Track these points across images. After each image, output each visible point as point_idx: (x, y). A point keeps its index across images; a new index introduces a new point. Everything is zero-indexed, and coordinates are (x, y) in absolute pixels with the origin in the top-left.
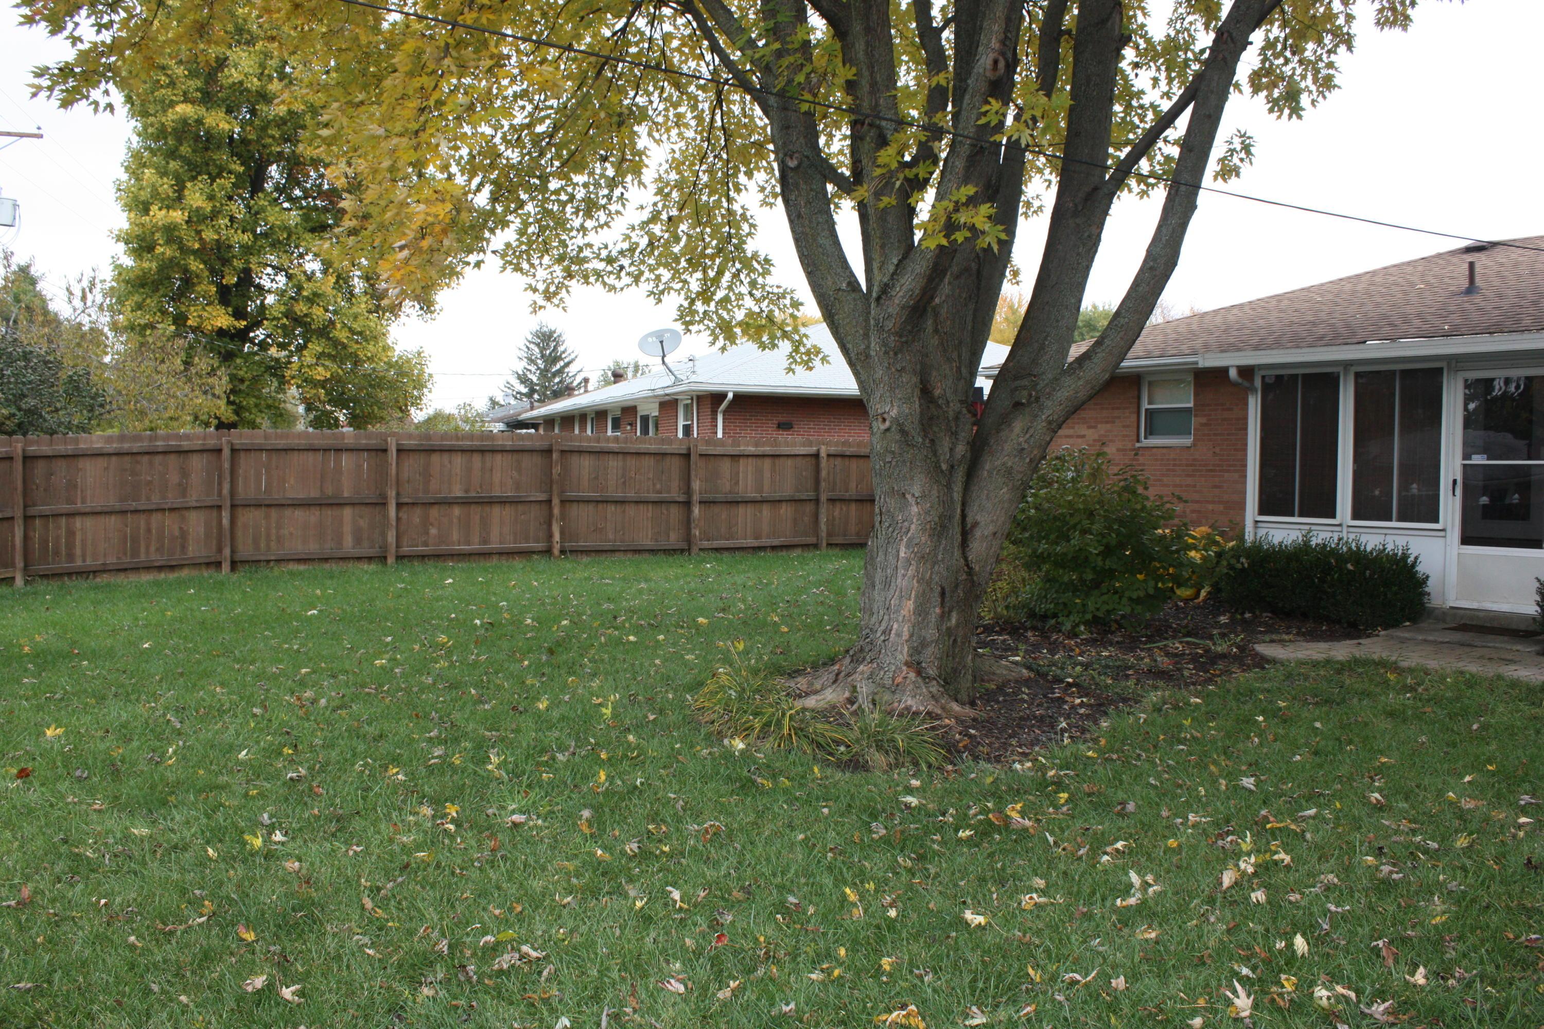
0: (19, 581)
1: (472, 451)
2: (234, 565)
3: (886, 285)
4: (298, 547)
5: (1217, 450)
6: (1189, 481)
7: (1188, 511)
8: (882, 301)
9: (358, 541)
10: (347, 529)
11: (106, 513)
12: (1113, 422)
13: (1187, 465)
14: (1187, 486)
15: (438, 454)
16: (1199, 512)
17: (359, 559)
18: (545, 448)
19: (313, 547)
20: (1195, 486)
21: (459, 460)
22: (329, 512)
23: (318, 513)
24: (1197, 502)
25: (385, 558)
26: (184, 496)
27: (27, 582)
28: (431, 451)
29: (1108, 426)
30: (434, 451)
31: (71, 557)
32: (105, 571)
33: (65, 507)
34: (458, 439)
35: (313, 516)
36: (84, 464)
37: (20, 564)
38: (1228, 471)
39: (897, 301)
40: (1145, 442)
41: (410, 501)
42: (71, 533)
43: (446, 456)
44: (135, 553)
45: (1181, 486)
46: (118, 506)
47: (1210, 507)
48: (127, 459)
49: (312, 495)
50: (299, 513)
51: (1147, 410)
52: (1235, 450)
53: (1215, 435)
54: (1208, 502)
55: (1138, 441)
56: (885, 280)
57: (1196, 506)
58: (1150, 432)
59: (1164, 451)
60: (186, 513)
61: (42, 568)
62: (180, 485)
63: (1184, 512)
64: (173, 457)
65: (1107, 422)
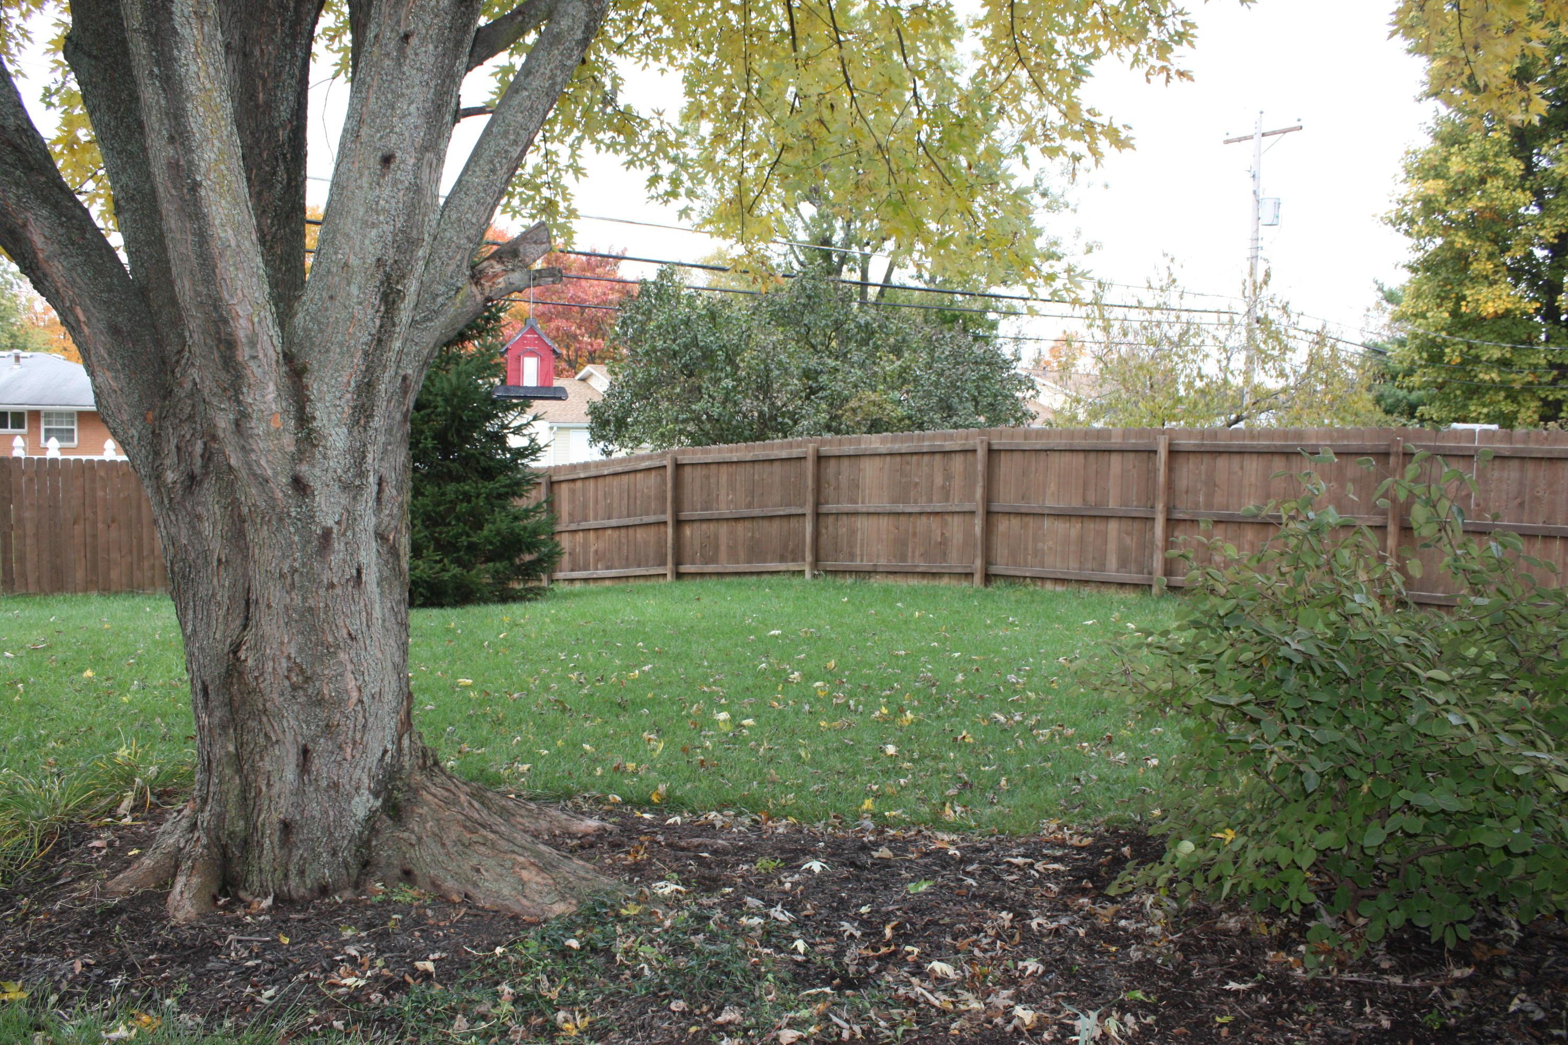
0: (808, 575)
1: (1272, 453)
2: (988, 578)
4: (1055, 565)
9: (1123, 564)
10: (1112, 546)
11: (878, 514)
15: (1225, 457)
17: (1122, 585)
18: (1382, 449)
19: (1072, 568)
21: (1254, 465)
22: (1091, 525)
23: (1079, 526)
25: (1150, 586)
26: (947, 500)
27: (814, 576)
28: (1216, 453)
30: (1220, 453)
31: (852, 557)
32: (876, 572)
33: (847, 507)
34: (1253, 437)
35: (1075, 528)
36: (867, 464)
37: (809, 558)
41: (1186, 517)
42: (853, 532)
43: (1236, 460)
44: (903, 558)
46: (889, 507)
48: (898, 459)
49: (1074, 505)
50: (1060, 526)
60: (949, 518)
61: (830, 564)
62: (943, 487)
64: (938, 457)
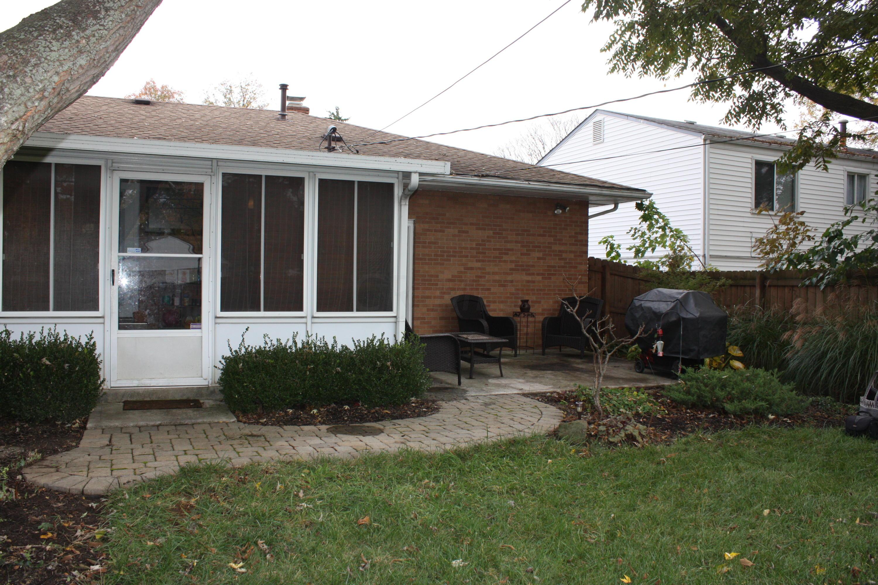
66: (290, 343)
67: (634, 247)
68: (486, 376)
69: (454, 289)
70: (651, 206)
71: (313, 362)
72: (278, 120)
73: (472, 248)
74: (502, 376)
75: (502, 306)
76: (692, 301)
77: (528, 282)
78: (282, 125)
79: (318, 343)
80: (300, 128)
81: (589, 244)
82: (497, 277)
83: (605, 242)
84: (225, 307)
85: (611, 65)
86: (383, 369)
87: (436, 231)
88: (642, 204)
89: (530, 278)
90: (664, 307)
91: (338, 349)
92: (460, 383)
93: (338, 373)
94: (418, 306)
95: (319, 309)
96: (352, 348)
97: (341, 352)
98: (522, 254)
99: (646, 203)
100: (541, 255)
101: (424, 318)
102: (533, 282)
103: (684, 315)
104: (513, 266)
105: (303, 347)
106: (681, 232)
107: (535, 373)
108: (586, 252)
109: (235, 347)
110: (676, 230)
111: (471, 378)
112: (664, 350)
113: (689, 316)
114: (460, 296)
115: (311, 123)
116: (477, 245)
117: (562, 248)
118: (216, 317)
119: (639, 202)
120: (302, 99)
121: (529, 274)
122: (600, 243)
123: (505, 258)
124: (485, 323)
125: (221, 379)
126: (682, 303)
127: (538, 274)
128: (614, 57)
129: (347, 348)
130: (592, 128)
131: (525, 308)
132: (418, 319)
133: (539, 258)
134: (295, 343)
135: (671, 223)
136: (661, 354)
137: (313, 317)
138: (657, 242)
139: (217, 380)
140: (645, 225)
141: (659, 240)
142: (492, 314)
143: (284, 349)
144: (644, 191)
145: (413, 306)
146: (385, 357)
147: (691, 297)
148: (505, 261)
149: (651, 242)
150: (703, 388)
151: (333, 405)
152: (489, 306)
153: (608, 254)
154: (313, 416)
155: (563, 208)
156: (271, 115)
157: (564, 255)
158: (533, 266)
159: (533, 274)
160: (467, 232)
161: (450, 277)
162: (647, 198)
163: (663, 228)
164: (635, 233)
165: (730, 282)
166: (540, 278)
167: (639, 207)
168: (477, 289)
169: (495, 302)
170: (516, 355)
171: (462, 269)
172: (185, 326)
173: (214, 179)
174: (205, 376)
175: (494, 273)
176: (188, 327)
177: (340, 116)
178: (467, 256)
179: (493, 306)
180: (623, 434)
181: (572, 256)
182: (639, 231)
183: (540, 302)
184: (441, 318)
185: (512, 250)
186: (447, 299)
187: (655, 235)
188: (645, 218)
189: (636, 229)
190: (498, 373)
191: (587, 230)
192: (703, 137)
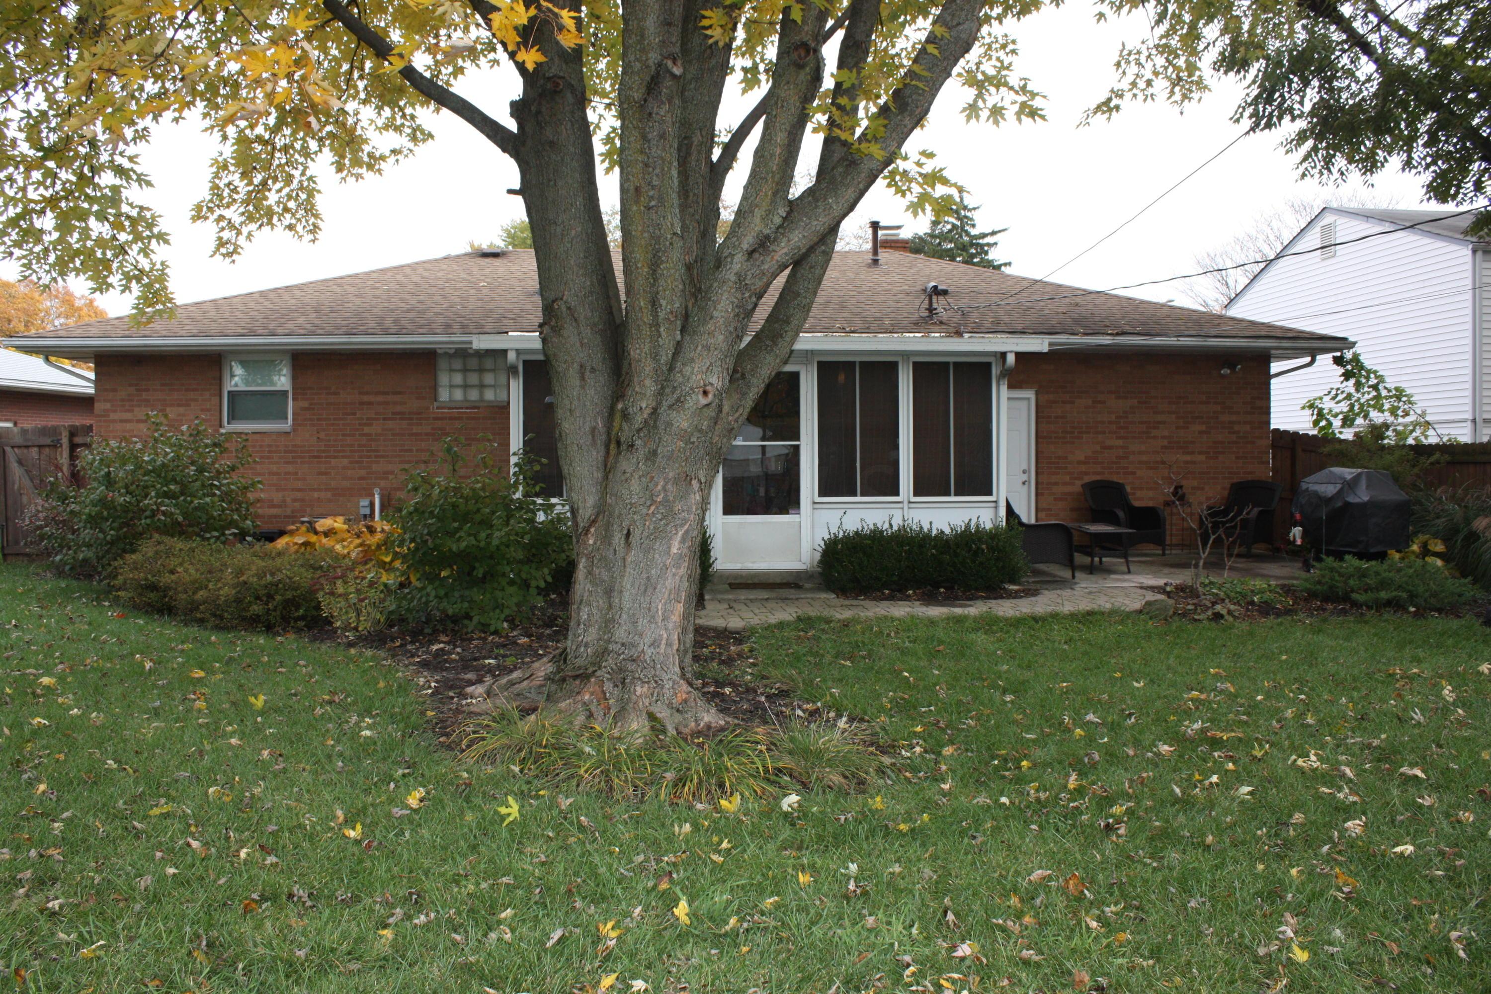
3: (767, 237)
5: (322, 435)
6: (290, 468)
7: (288, 499)
8: (756, 255)
12: (189, 405)
13: (286, 452)
14: (286, 473)
16: (302, 500)
20: (296, 474)
24: (300, 490)
29: (182, 410)
38: (335, 457)
39: (777, 257)
40: (228, 428)
45: (278, 474)
47: (316, 495)
51: (229, 392)
52: (344, 435)
53: (319, 419)
54: (314, 490)
55: (221, 426)
56: (767, 231)
57: (299, 495)
58: (232, 417)
59: (257, 437)
63: (284, 501)
65: (179, 405)
66: (886, 526)
67: (1341, 413)
68: (1107, 571)
69: (1086, 474)
70: (1356, 359)
71: (909, 544)
72: (869, 266)
73: (1110, 423)
74: (1129, 572)
75: (1151, 494)
76: (1363, 483)
77: (1187, 462)
78: (875, 275)
79: (914, 527)
80: (897, 278)
81: (1272, 410)
82: (1144, 458)
83: (1312, 406)
84: (823, 492)
85: (1301, 169)
86: (977, 552)
87: (1064, 402)
88: (1342, 357)
89: (1188, 458)
90: (1330, 490)
91: (934, 532)
92: (1074, 577)
93: (933, 554)
94: (1042, 494)
95: (916, 494)
96: (947, 531)
97: (936, 536)
98: (1177, 428)
99: (1348, 355)
100: (1203, 428)
101: (1050, 510)
102: (1194, 463)
103: (1351, 499)
104: (1165, 443)
105: (899, 530)
106: (1403, 390)
107: (1172, 570)
108: (1269, 423)
109: (834, 530)
110: (1397, 389)
111: (1091, 573)
112: (1302, 538)
113: (1357, 500)
114: (1094, 482)
115: (910, 268)
116: (1117, 417)
117: (1234, 418)
118: (814, 503)
119: (1338, 354)
120: (899, 227)
121: (1188, 453)
122: (1303, 408)
123: (1154, 433)
124: (1121, 514)
125: (821, 562)
126: (1351, 485)
127: (1200, 453)
128: (1305, 159)
129: (942, 532)
130: (1319, 235)
131: (1179, 494)
132: (1043, 510)
133: (1201, 432)
134: (891, 526)
135: (1387, 380)
136: (1299, 542)
137: (910, 502)
138: (1369, 406)
139: (815, 563)
140: (1350, 385)
141: (1372, 403)
142: (1137, 504)
143: (882, 532)
144: (1344, 339)
145: (1037, 494)
146: (980, 540)
147: (1364, 477)
148: (1155, 437)
149: (1362, 406)
150: (1337, 578)
151: (929, 587)
152: (1134, 494)
153: (1316, 423)
154: (909, 596)
155: (1232, 367)
156: (860, 260)
157: (1236, 428)
158: (1192, 442)
159: (1192, 453)
160: (1104, 402)
161: (1082, 458)
162: (1349, 348)
163: (1375, 387)
164: (1337, 395)
165: (1447, 457)
166: (1202, 458)
167: (1338, 361)
168: (1118, 473)
169: (1141, 489)
170: (1164, 554)
171: (1098, 448)
172: (783, 511)
173: (809, 368)
174: (804, 560)
175: (1140, 453)
176: (788, 513)
177: (966, 203)
178: (1104, 433)
179: (1139, 494)
180: (1210, 613)
181: (1248, 428)
182: (1343, 392)
183: (1203, 489)
184: (1072, 510)
185: (1164, 423)
186: (1077, 487)
187: (1367, 397)
188: (1347, 376)
189: (1338, 389)
190: (1126, 570)
191: (1269, 394)
192: (1470, 247)
